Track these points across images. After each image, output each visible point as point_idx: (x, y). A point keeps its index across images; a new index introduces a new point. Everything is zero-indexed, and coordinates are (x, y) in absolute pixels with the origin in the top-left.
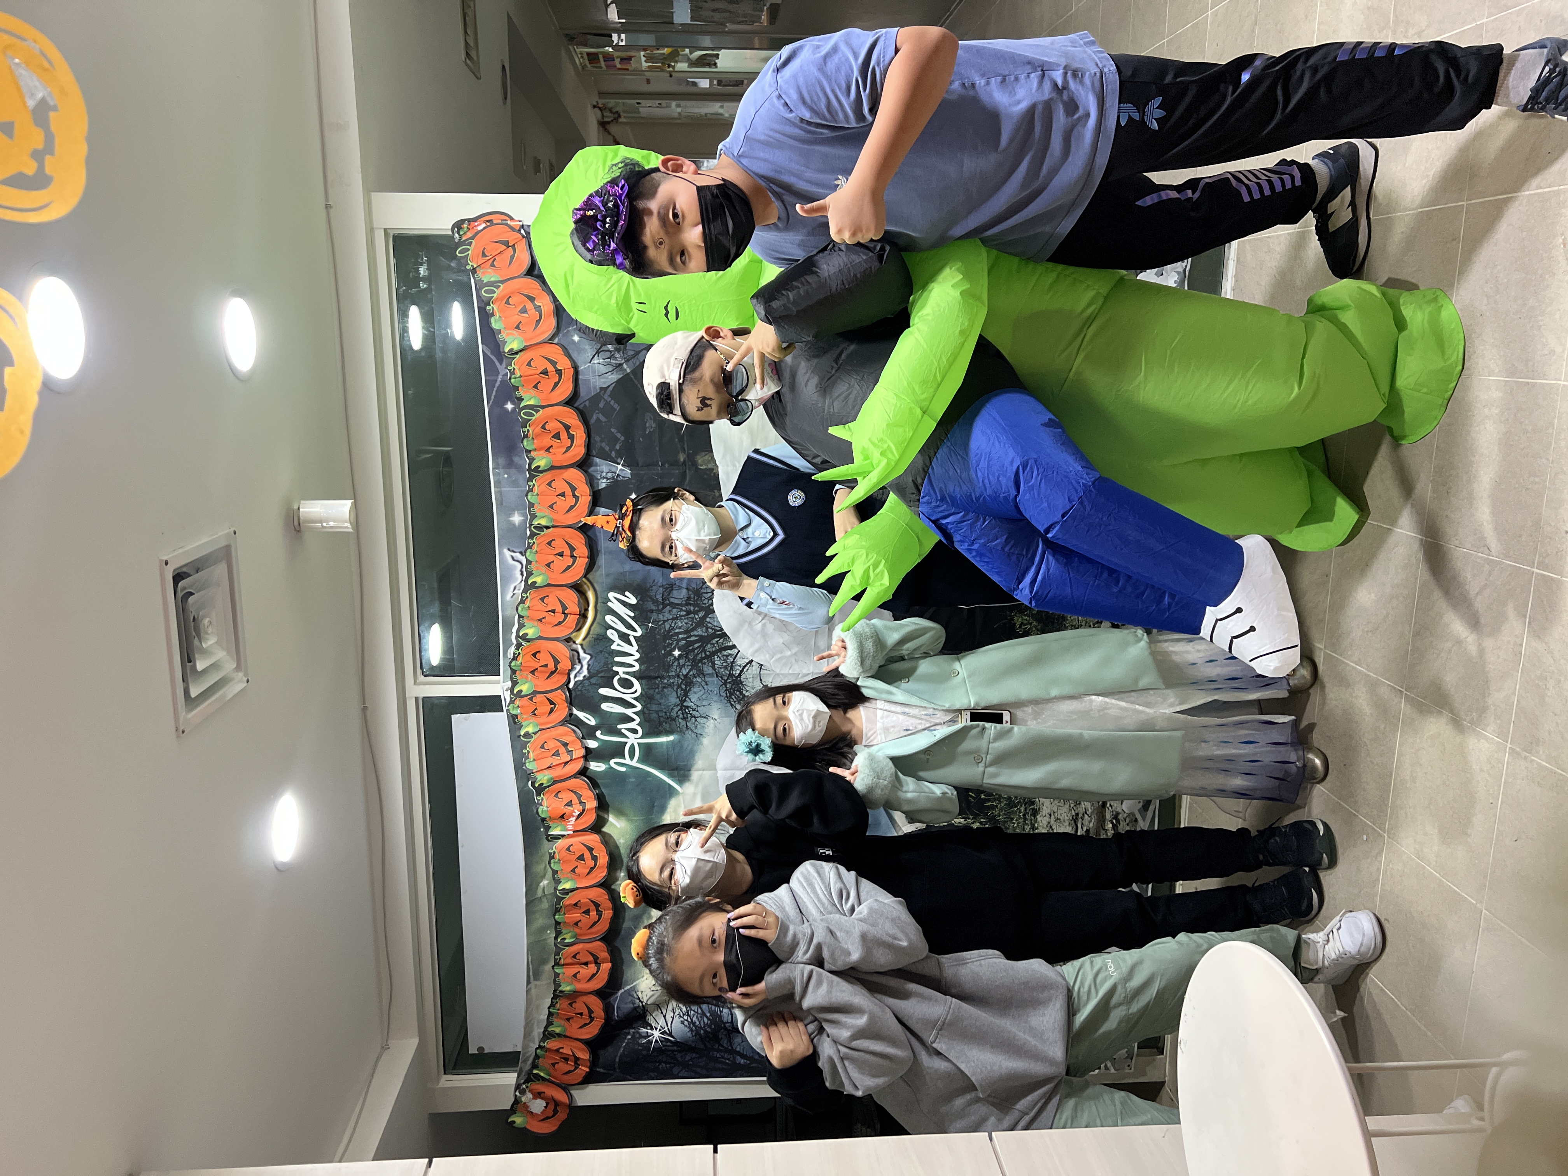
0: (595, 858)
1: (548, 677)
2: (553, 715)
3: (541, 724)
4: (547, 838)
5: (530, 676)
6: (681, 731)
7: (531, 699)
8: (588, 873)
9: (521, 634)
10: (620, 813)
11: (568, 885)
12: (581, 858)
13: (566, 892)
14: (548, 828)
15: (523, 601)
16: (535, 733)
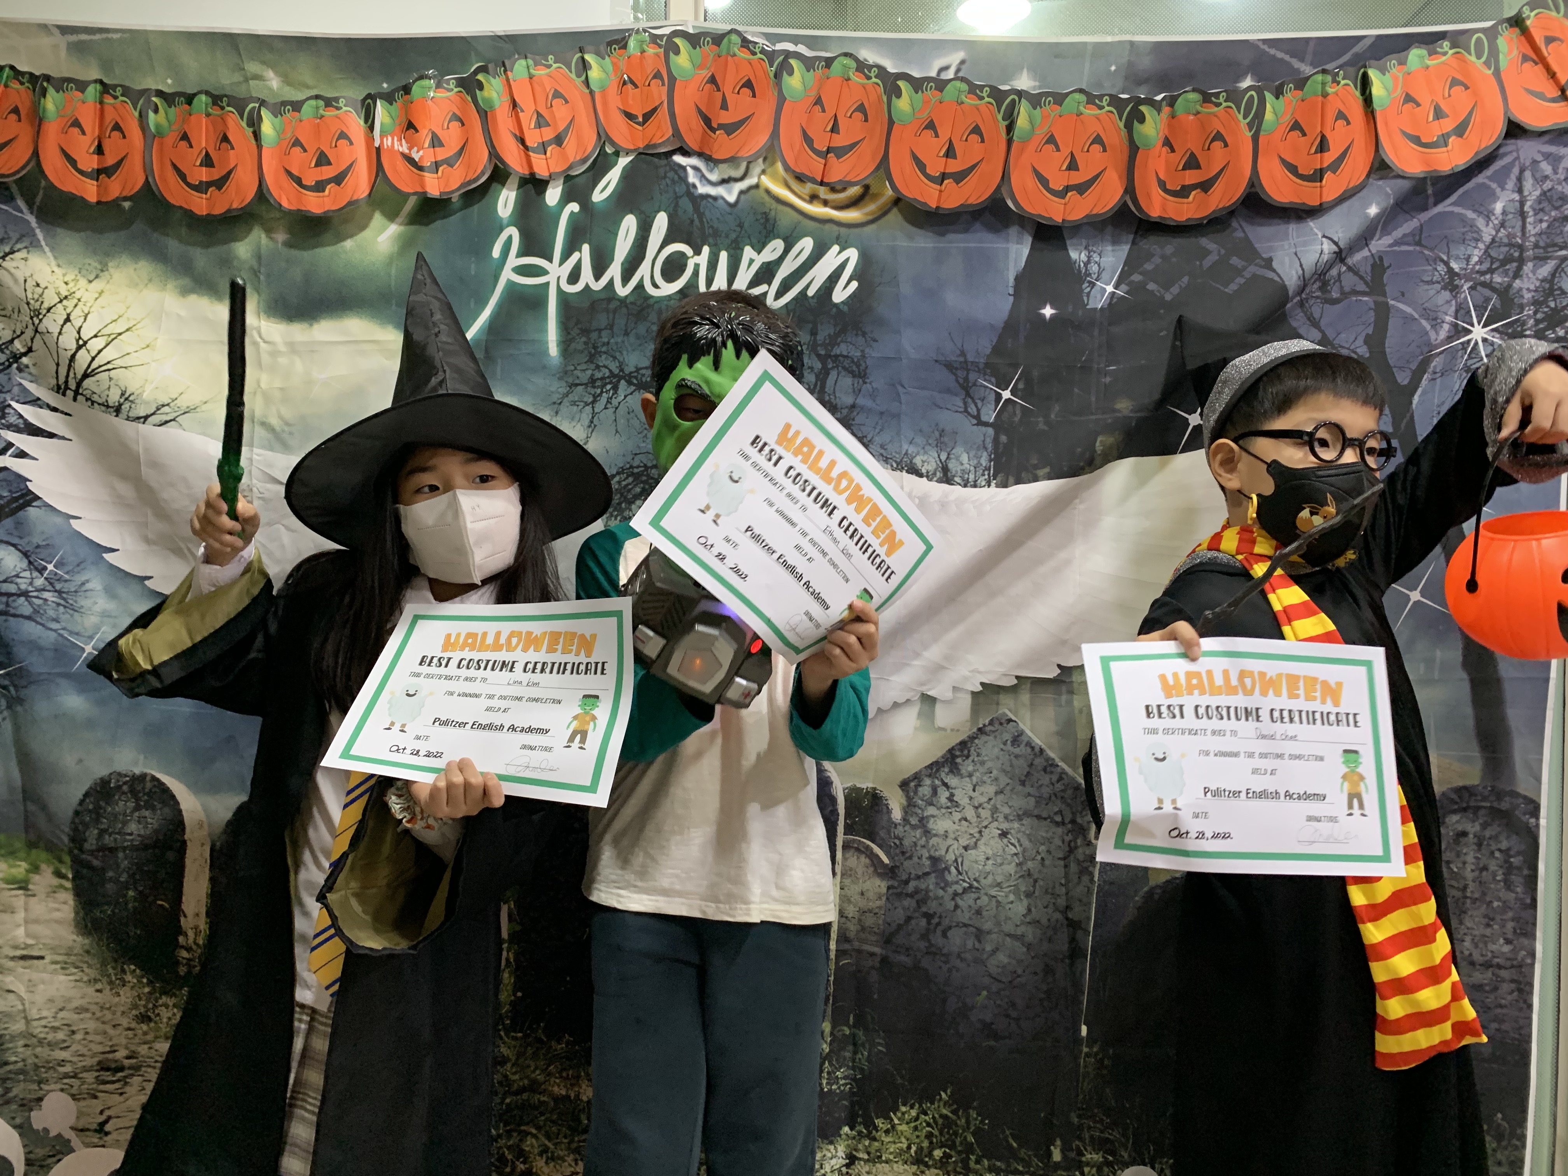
0: (319, 187)
1: (700, 112)
2: (620, 121)
3: (604, 92)
4: (369, 96)
5: (705, 74)
6: (566, 372)
7: (657, 75)
8: (289, 173)
9: (793, 62)
10: (405, 243)
11: (268, 127)
12: (323, 160)
13: (255, 123)
14: (389, 98)
15: (862, 67)
16: (587, 82)
